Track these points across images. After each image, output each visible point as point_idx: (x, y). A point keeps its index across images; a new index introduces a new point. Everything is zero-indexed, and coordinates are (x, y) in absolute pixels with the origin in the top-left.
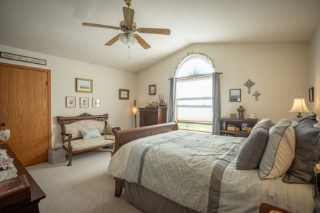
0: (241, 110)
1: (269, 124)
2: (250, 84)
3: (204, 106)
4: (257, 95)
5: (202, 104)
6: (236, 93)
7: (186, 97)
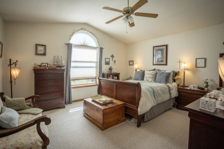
2: (112, 56)
3: (91, 67)
5: (89, 66)
6: (107, 60)
7: (78, 60)
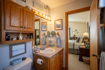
0: (75, 35)
1: (80, 37)
4: (78, 32)
